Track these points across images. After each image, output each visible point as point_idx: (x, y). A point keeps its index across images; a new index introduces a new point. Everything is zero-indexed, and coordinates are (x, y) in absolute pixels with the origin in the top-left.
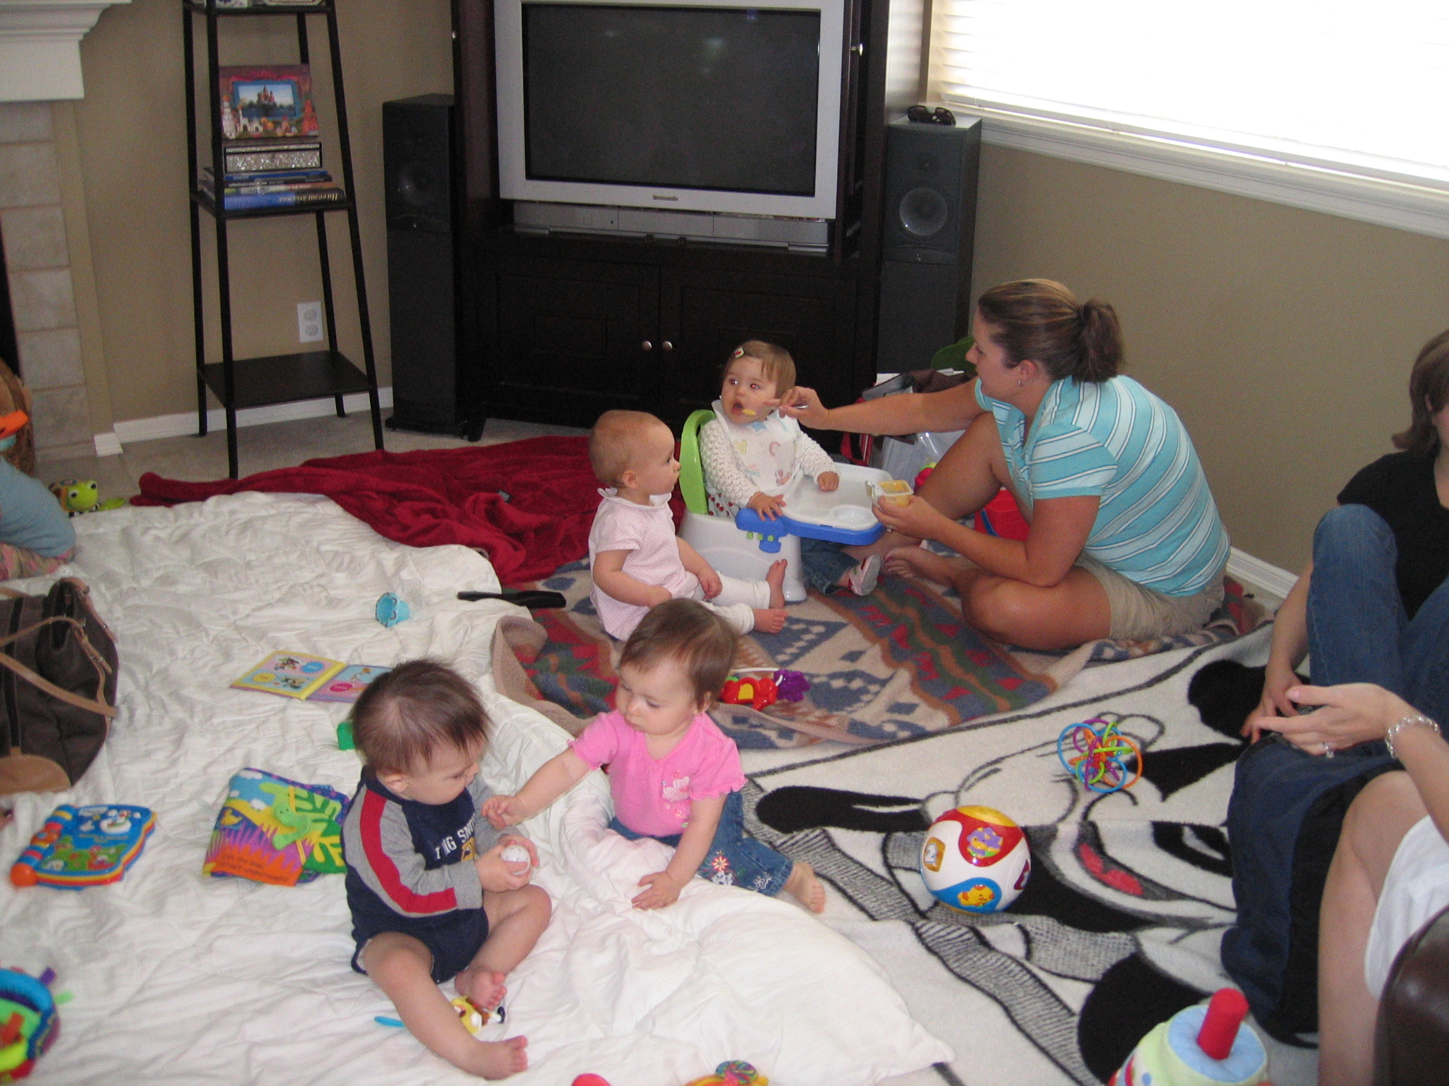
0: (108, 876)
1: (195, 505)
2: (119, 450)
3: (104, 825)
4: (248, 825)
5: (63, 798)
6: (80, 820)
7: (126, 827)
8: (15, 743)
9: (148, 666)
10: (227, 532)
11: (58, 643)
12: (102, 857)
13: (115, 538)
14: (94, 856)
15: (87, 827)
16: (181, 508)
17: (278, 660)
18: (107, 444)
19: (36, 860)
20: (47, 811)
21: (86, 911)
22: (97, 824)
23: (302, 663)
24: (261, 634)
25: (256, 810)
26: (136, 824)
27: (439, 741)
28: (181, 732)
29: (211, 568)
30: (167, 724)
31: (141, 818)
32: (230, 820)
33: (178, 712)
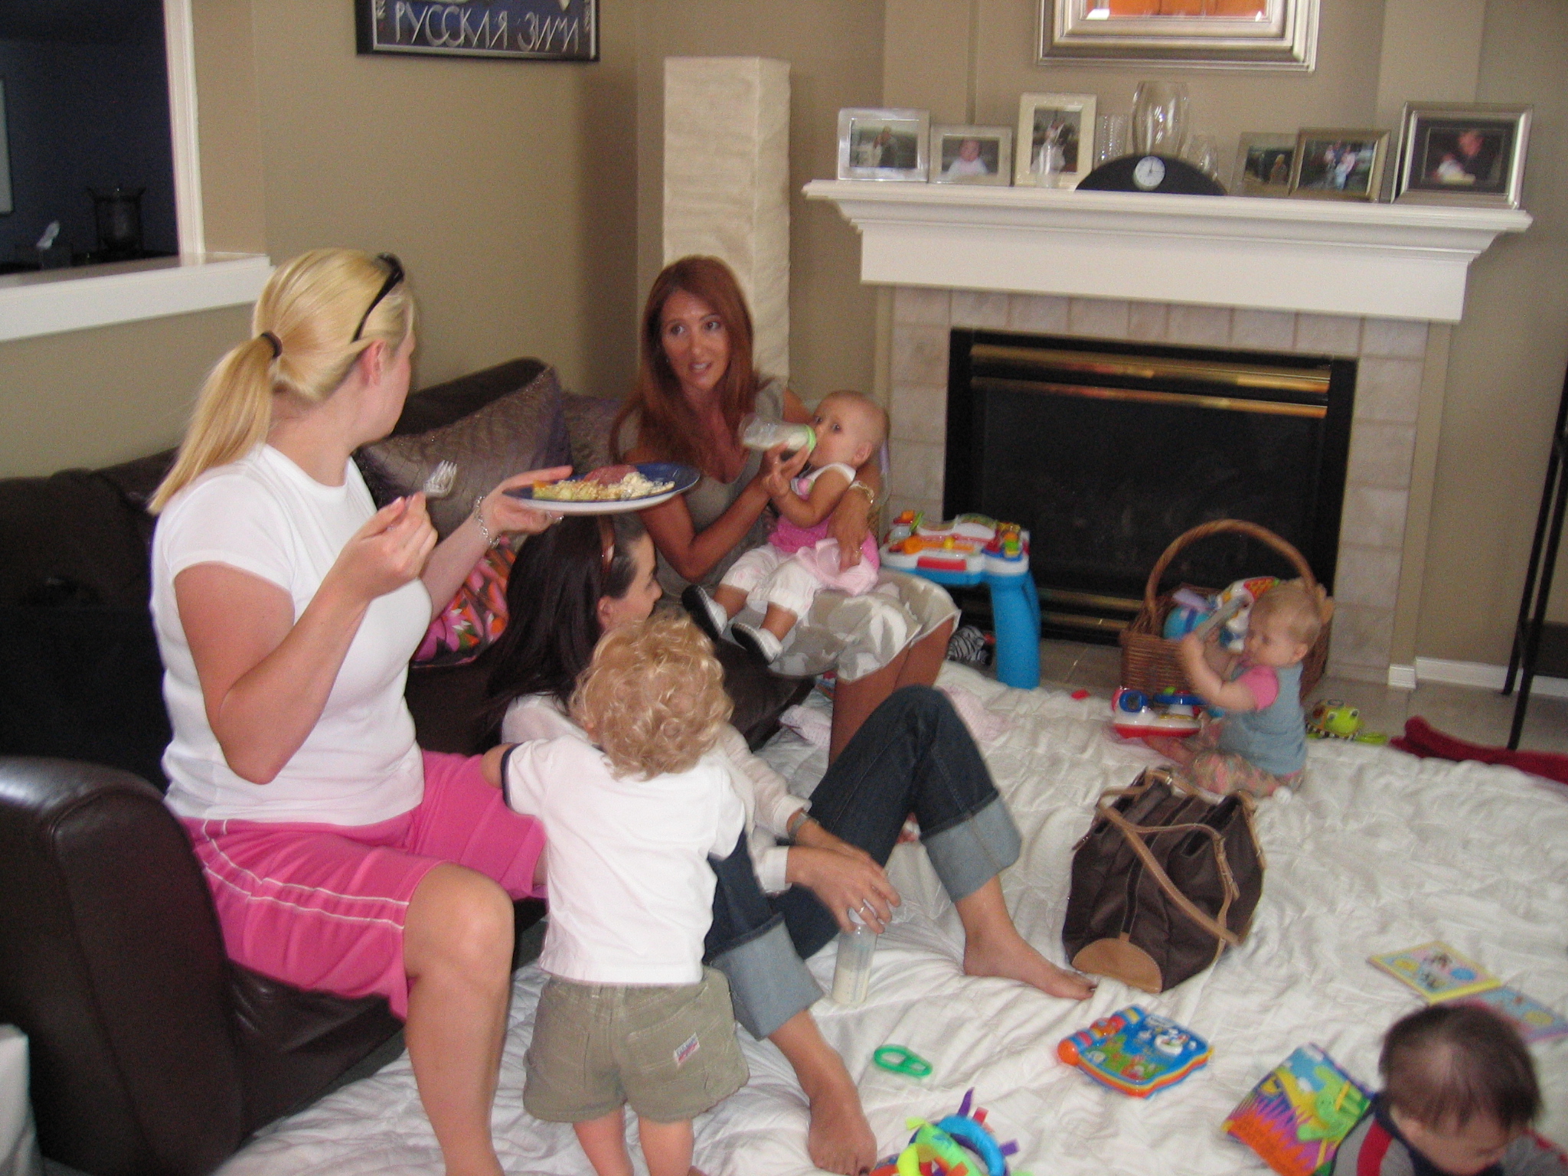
0: (1137, 1087)
1: (1445, 765)
2: (1412, 685)
3: (1159, 1041)
4: (1283, 1102)
5: (1144, 1001)
6: (1142, 1026)
7: (1176, 1050)
8: (1126, 930)
9: (1301, 909)
10: (1462, 803)
11: (1192, 850)
12: (1139, 1069)
13: (1349, 772)
14: (1132, 1065)
15: (1145, 1036)
16: (1431, 763)
17: (1432, 953)
18: (1400, 677)
19: (1084, 1045)
20: (1121, 1005)
21: (1098, 1109)
22: (1153, 1038)
23: (1454, 965)
24: (1429, 919)
25: (1299, 1091)
26: (1186, 1055)
27: (1482, 1109)
28: (1292, 982)
29: (1423, 835)
30: (1283, 972)
31: (1196, 1050)
32: (1269, 1089)
33: (1301, 964)
